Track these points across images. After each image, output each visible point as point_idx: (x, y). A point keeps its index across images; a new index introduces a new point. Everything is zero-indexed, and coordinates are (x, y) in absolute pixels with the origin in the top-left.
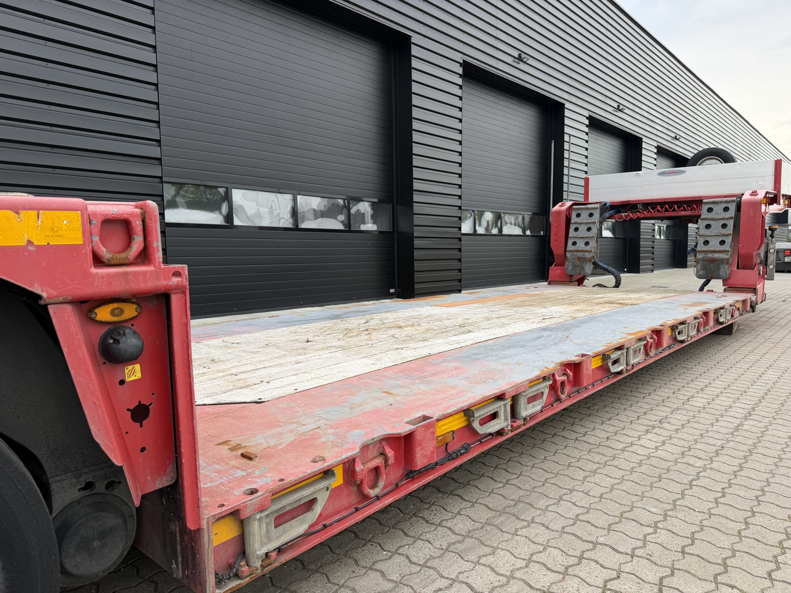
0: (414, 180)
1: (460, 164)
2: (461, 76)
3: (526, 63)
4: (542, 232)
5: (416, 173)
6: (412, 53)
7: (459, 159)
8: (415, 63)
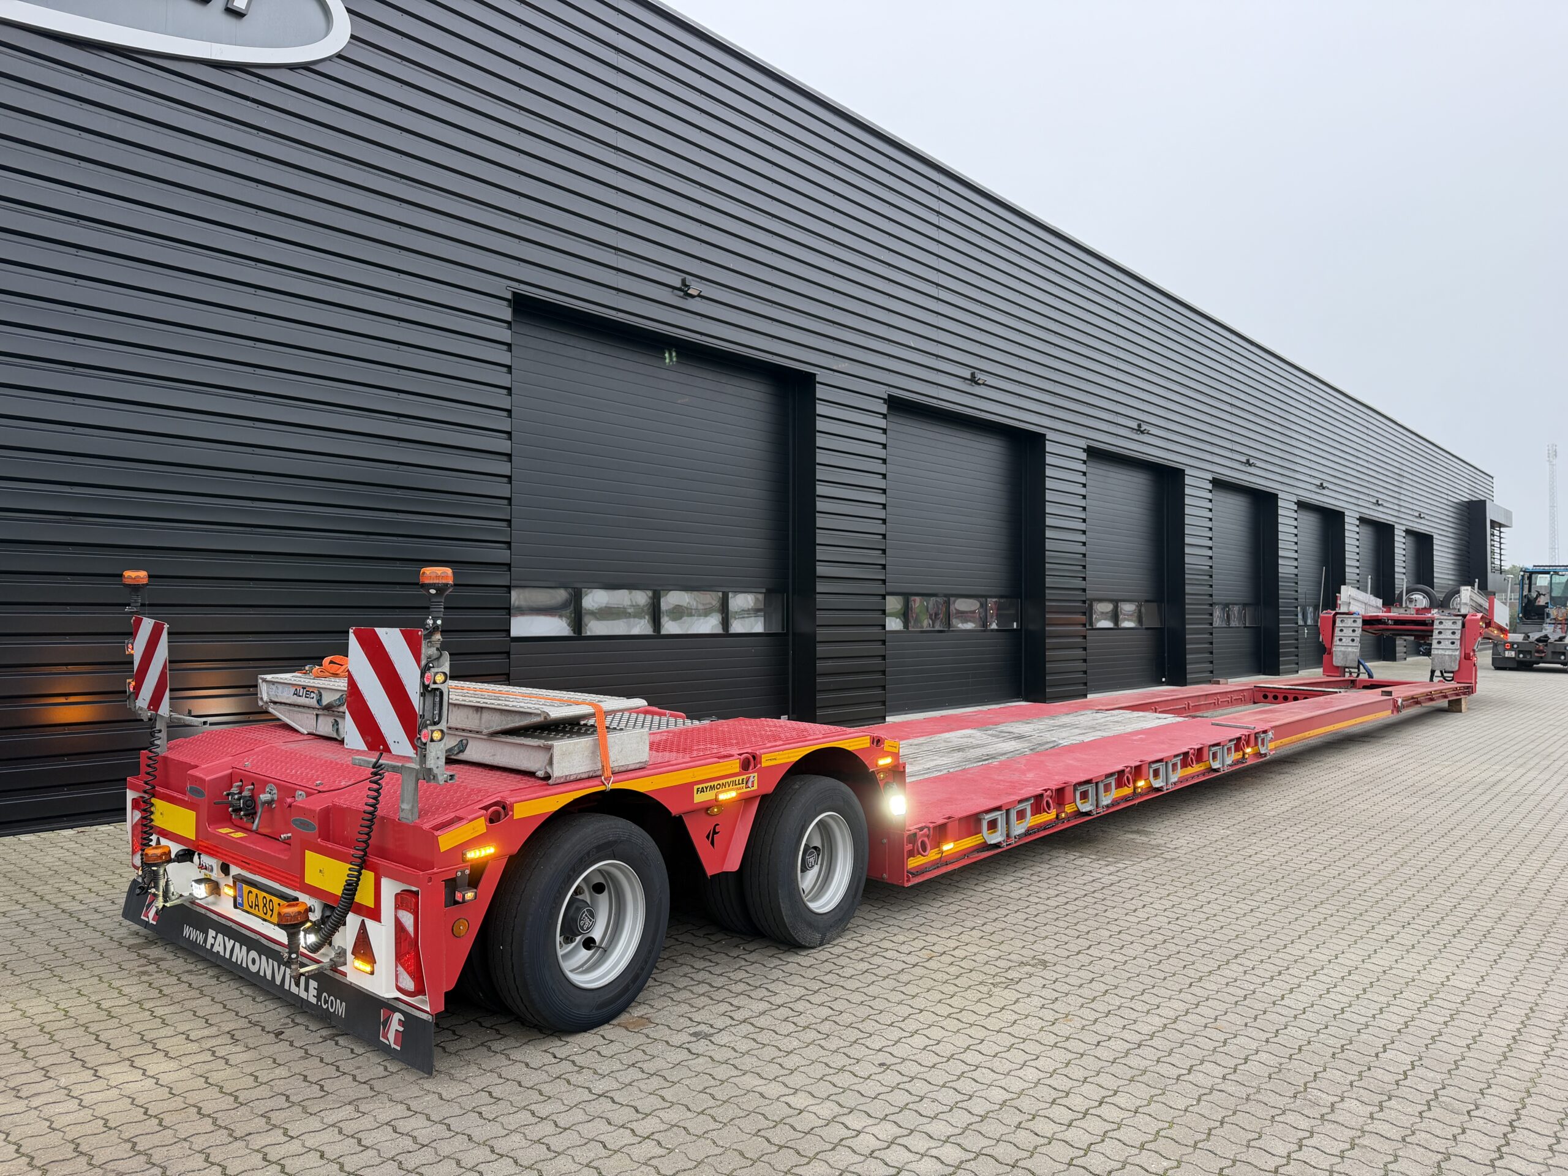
0: (818, 563)
1: (884, 536)
2: (885, 416)
3: (984, 384)
4: (1015, 624)
5: (821, 553)
6: (817, 396)
7: (881, 529)
8: (820, 409)
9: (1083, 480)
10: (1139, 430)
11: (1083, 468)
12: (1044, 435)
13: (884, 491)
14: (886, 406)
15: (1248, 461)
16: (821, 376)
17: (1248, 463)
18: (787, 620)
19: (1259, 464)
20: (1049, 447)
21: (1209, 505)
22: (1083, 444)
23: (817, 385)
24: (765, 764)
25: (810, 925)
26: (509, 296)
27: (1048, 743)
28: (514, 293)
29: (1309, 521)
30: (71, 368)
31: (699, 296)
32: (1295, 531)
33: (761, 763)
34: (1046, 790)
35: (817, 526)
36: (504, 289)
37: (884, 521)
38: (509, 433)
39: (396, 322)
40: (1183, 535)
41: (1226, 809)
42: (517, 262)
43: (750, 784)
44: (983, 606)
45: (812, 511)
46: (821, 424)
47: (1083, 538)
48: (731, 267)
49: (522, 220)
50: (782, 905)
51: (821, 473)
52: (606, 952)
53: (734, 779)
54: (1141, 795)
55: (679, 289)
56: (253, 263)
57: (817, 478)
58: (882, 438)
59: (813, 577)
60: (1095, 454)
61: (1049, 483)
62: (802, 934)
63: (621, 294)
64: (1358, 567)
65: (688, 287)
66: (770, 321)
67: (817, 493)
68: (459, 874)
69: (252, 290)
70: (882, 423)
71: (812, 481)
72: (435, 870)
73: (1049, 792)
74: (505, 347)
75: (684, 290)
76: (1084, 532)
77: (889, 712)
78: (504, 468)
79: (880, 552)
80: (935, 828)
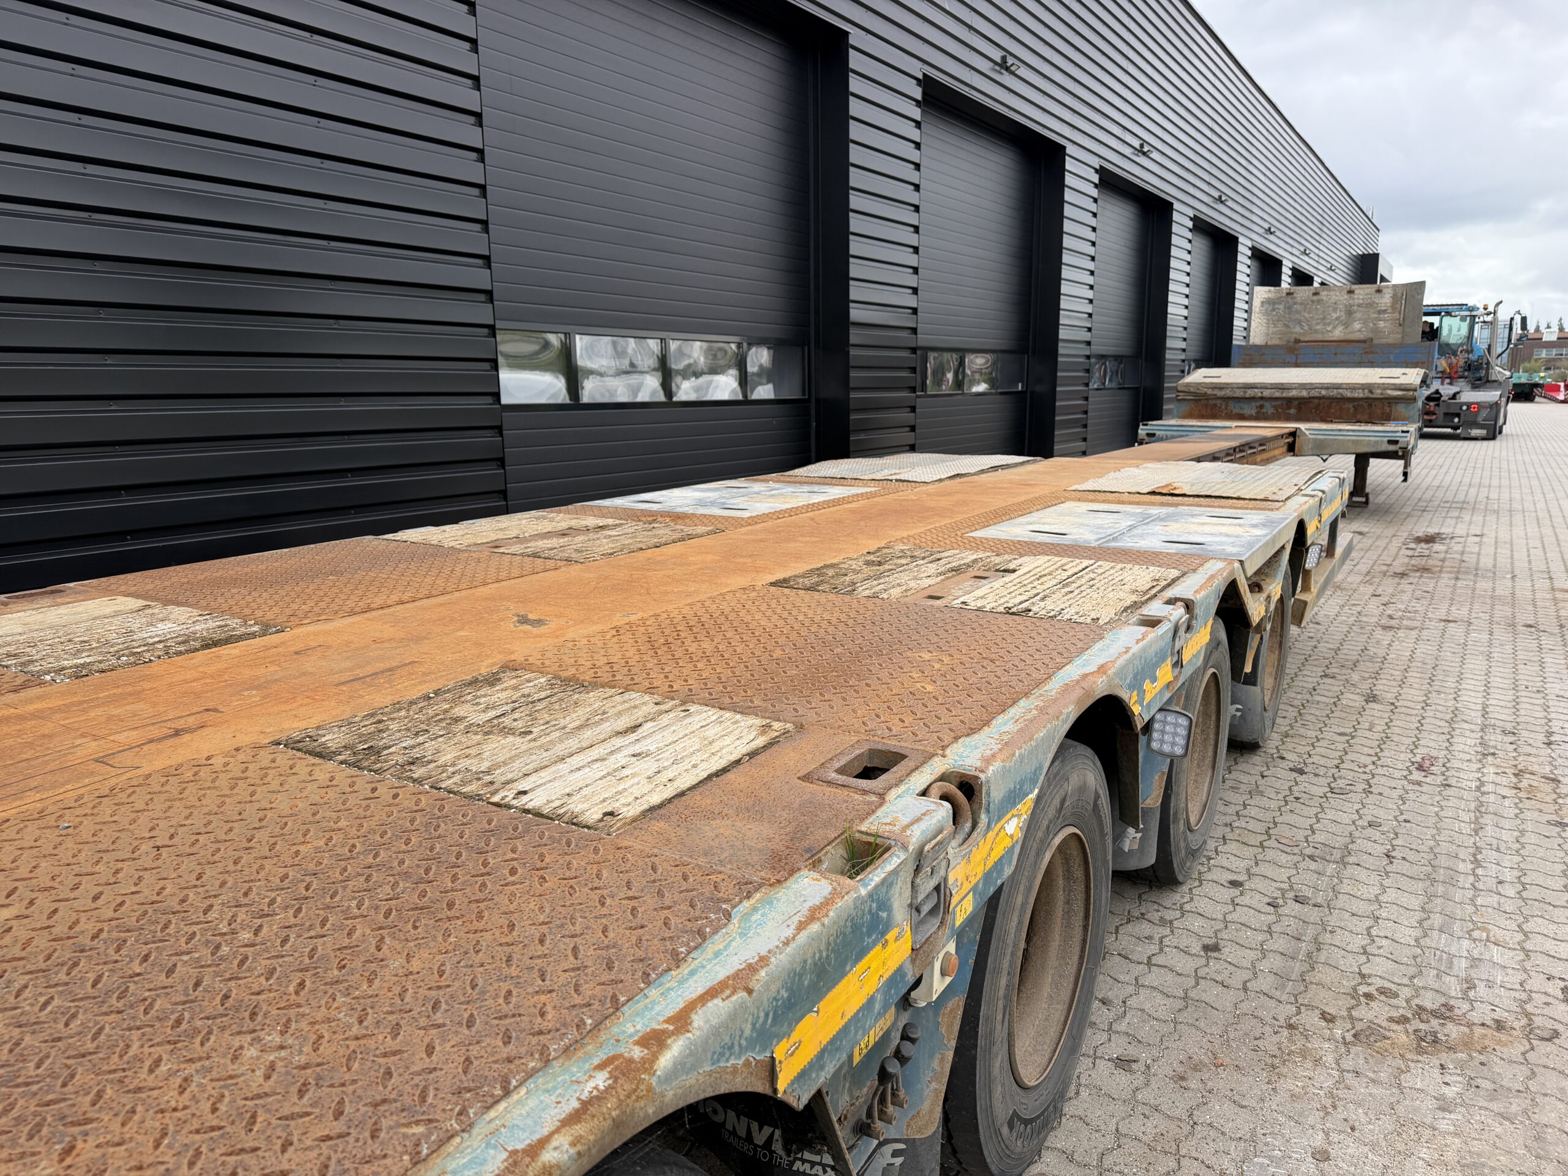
1: (916, 270)
2: (918, 103)
3: (1014, 74)
4: (1020, 385)
5: (856, 292)
6: (850, 68)
8: (854, 86)
10: (1140, 151)
12: (1064, 148)
14: (920, 90)
15: (1220, 197)
16: (856, 37)
17: (1219, 200)
18: (810, 382)
20: (1069, 164)
22: (1096, 162)
23: (851, 50)
35: (851, 253)
45: (844, 234)
46: (855, 109)
51: (856, 180)
57: (851, 187)
58: (915, 134)
67: (852, 207)
70: (916, 113)
71: (843, 190)
79: (910, 290)
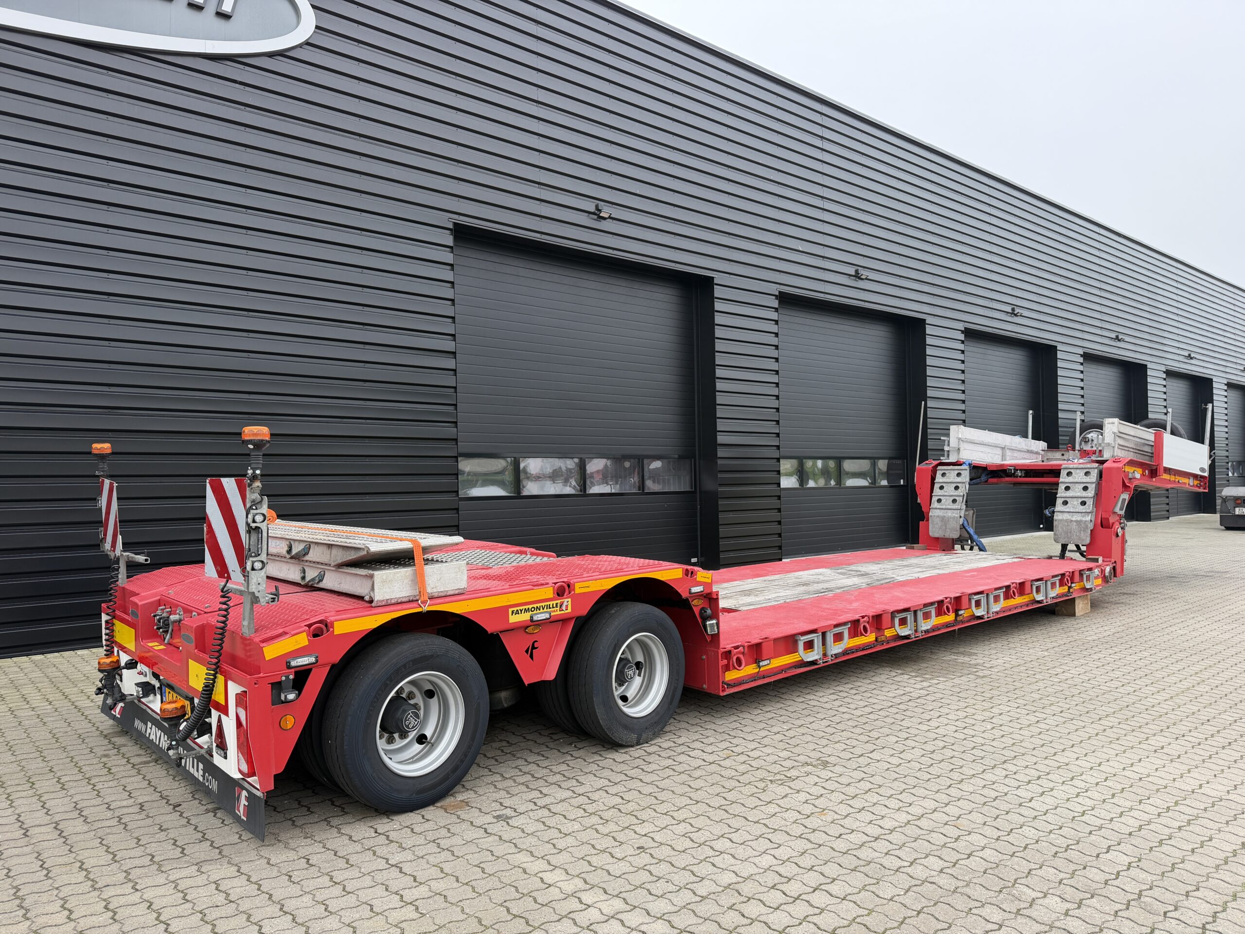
1: (778, 409)
2: (776, 310)
3: (866, 279)
4: (902, 481)
5: (721, 425)
6: (716, 295)
7: (775, 404)
8: (718, 306)
9: (961, 357)
10: (1013, 313)
11: (961, 347)
12: (925, 320)
13: (777, 372)
14: (777, 302)
15: (1117, 337)
16: (718, 278)
17: (1117, 339)
18: (696, 481)
19: (1127, 339)
20: (929, 330)
21: (1081, 376)
22: (961, 326)
23: (715, 286)
24: (578, 591)
25: (626, 727)
26: (451, 226)
27: (886, 579)
28: (455, 224)
29: (1179, 388)
30: (106, 297)
31: (610, 218)
32: (1164, 397)
33: (574, 590)
34: (863, 617)
35: (717, 402)
36: (446, 221)
37: (777, 397)
38: (454, 335)
39: (359, 251)
40: (1056, 402)
41: (1052, 634)
42: (457, 199)
43: (564, 608)
44: (874, 465)
45: (713, 391)
46: (719, 319)
47: (962, 407)
48: (638, 192)
49: (460, 164)
50: (597, 711)
51: (719, 359)
52: (433, 746)
53: (548, 603)
54: (962, 622)
55: (593, 213)
56: (244, 210)
57: (717, 363)
58: (774, 328)
59: (715, 445)
60: (972, 335)
61: (929, 361)
62: (620, 735)
63: (544, 220)
64: (1227, 427)
65: (600, 211)
66: (673, 236)
67: (717, 375)
68: (283, 678)
69: (244, 231)
70: (774, 316)
71: (713, 366)
72: (261, 675)
73: (866, 619)
74: (449, 268)
75: (597, 214)
76: (964, 402)
77: (785, 555)
78: (450, 363)
79: (775, 423)
80: (749, 646)
